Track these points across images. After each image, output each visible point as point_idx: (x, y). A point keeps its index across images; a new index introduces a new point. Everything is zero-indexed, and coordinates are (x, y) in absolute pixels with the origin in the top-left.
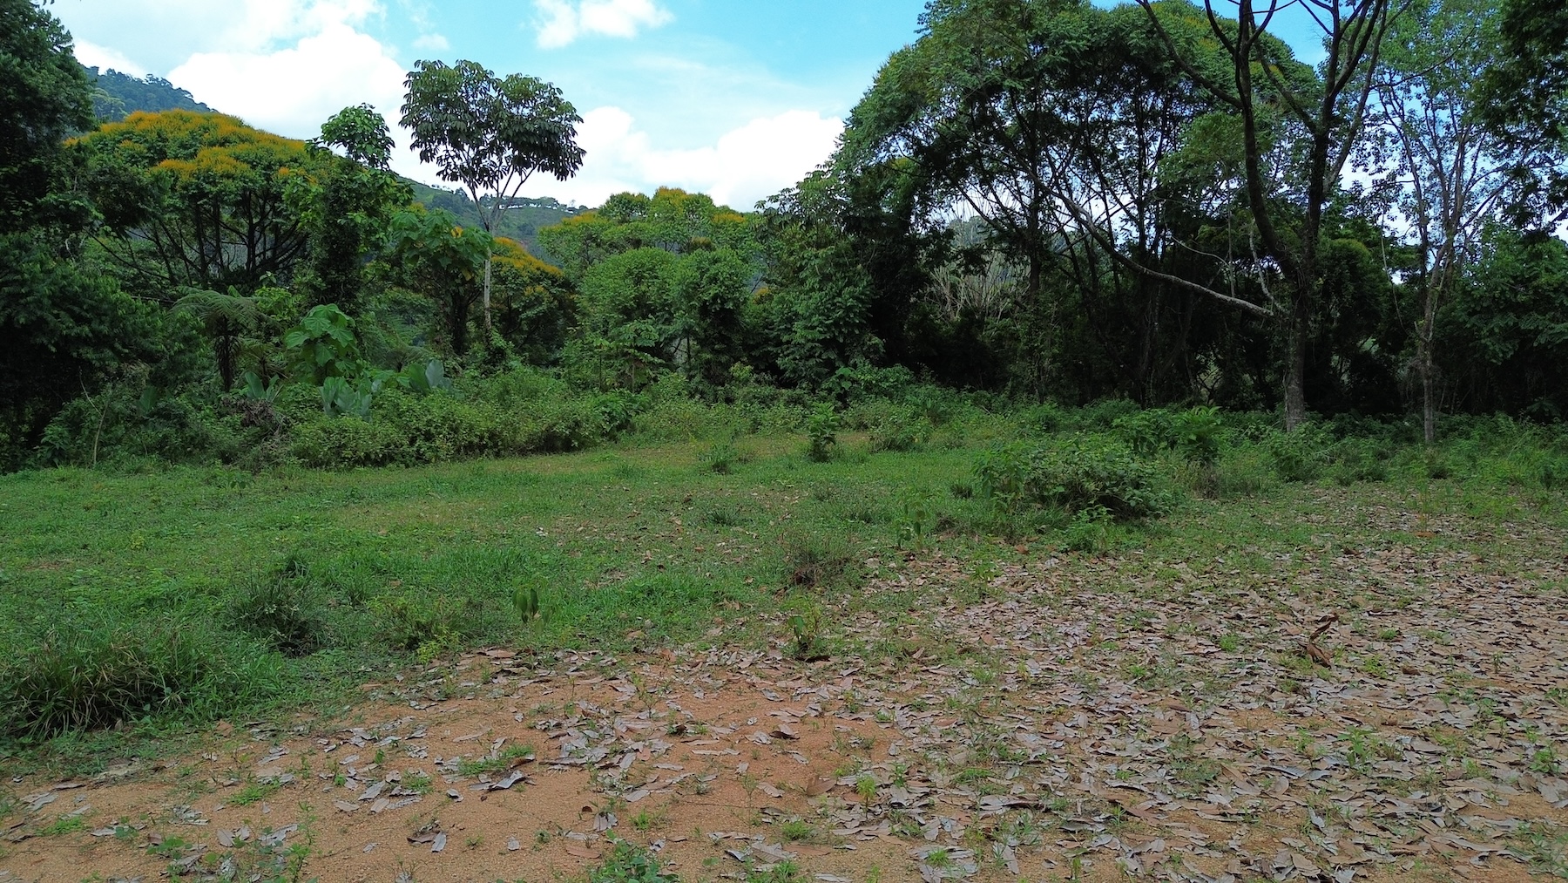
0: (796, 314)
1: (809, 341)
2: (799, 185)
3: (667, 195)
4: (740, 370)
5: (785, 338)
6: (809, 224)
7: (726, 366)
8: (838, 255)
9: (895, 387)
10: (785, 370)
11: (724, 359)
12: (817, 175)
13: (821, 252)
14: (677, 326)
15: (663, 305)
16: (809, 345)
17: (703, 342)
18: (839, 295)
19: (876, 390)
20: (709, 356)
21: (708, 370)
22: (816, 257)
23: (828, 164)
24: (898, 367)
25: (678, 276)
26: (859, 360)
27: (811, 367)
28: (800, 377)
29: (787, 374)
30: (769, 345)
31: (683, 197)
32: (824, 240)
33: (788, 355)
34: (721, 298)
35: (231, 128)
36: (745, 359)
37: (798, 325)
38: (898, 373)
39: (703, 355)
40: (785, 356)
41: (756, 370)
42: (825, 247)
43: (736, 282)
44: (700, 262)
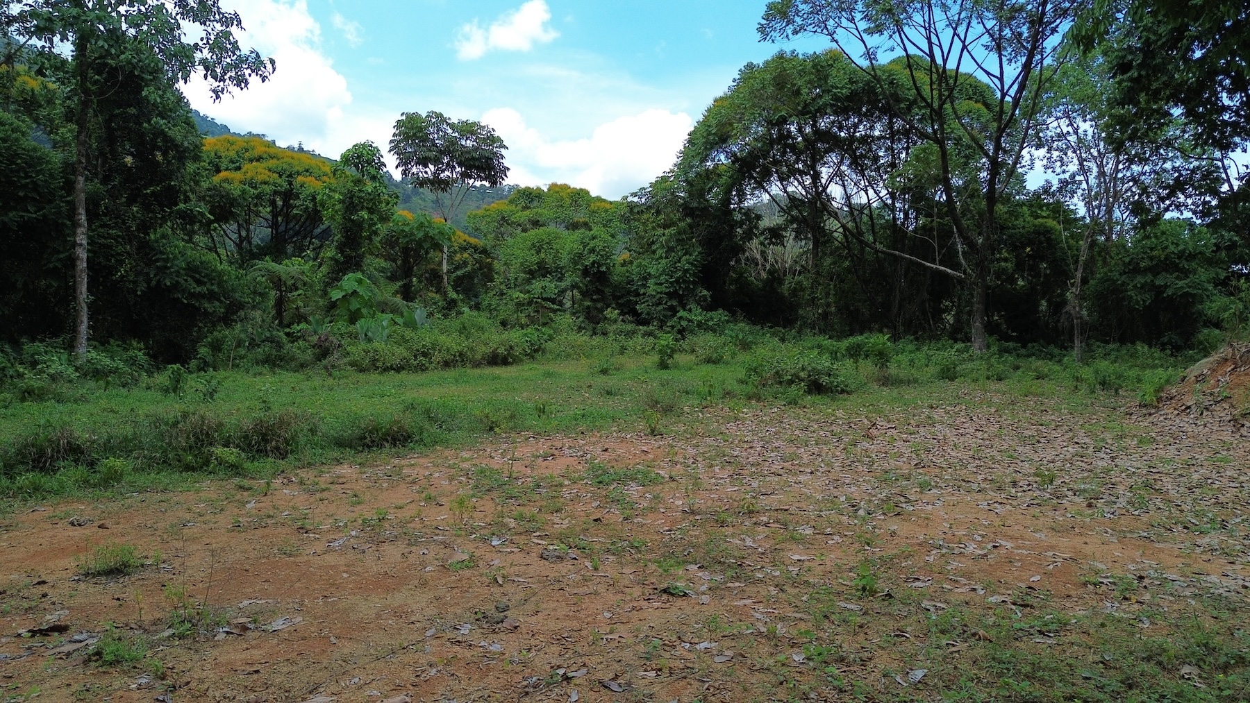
0: (649, 274)
1: (658, 293)
2: (652, 185)
3: (557, 189)
4: (612, 313)
5: (642, 291)
6: (658, 212)
7: (601, 311)
8: (679, 233)
9: (718, 325)
10: (642, 313)
11: (599, 305)
12: (664, 179)
13: (667, 231)
14: (567, 282)
15: (557, 268)
16: (659, 295)
17: (584, 294)
18: (679, 262)
19: (705, 327)
20: (589, 304)
21: (588, 313)
22: (664, 234)
23: (672, 171)
24: (720, 311)
25: (568, 247)
26: (693, 306)
27: (660, 311)
28: (652, 318)
29: (643, 316)
30: (631, 296)
31: (569, 191)
32: (669, 222)
33: (644, 303)
34: (598, 263)
35: (264, 149)
36: (614, 306)
37: (651, 282)
38: (719, 315)
39: (585, 303)
40: (642, 303)
41: (622, 313)
42: (669, 228)
43: (608, 252)
44: (583, 239)
